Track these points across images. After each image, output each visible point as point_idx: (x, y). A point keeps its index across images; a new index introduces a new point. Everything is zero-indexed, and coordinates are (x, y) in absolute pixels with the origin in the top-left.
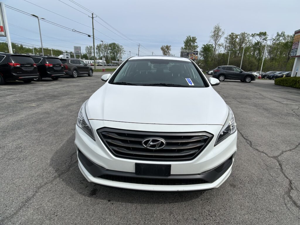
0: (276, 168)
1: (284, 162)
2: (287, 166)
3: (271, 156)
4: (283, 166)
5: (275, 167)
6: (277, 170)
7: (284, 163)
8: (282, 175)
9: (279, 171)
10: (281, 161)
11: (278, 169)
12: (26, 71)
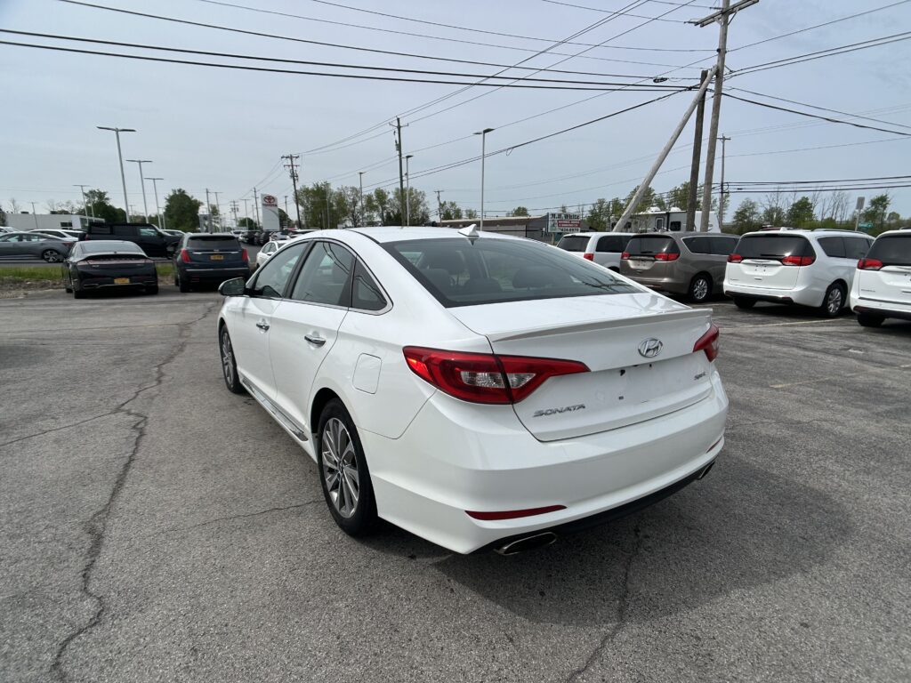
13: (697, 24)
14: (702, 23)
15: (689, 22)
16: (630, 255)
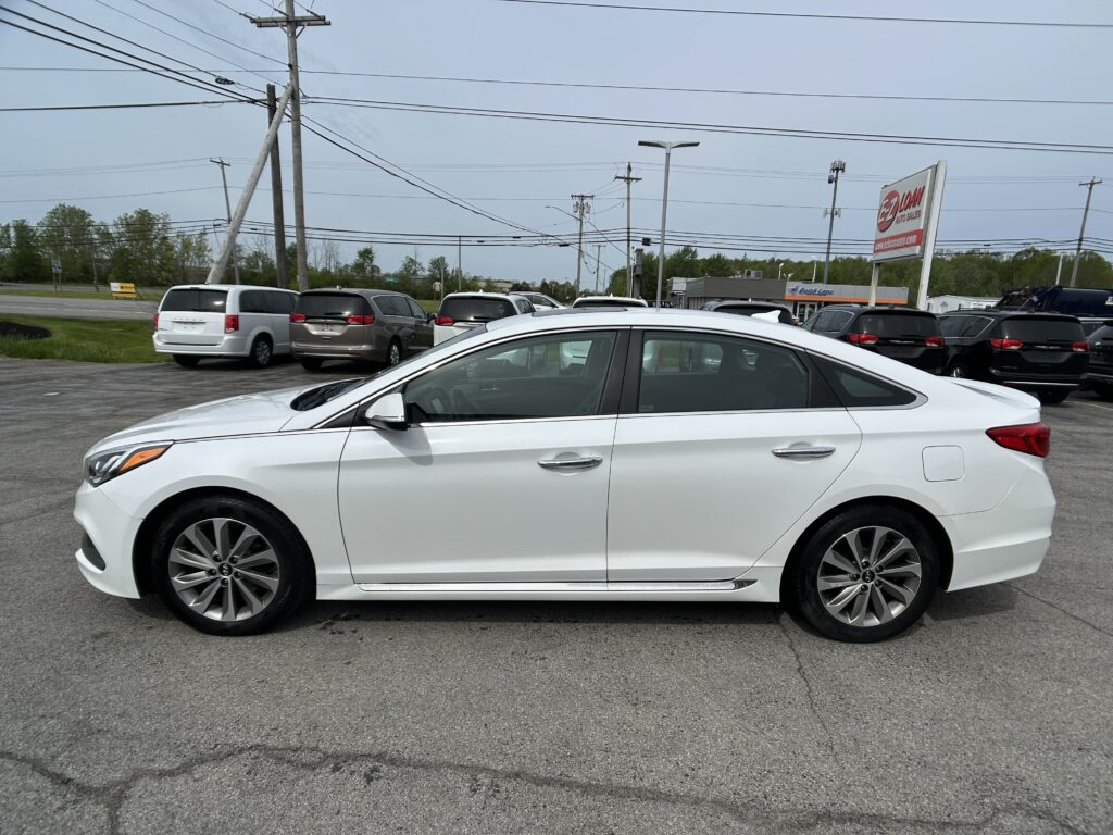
0: (58, 754)
1: (63, 808)
2: (32, 795)
3: (137, 789)
4: (49, 785)
5: (67, 753)
6: (53, 750)
7: (58, 804)
8: (20, 748)
9: (41, 753)
10: (76, 802)
11: (54, 757)
12: (1036, 364)
13: (253, 21)
14: (260, 23)
15: (245, 16)
16: (307, 318)
